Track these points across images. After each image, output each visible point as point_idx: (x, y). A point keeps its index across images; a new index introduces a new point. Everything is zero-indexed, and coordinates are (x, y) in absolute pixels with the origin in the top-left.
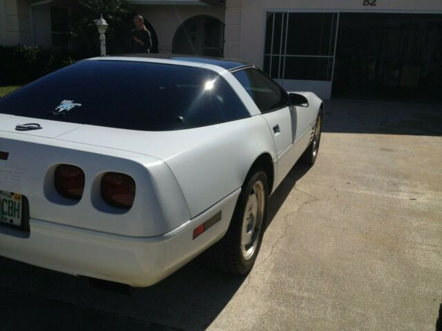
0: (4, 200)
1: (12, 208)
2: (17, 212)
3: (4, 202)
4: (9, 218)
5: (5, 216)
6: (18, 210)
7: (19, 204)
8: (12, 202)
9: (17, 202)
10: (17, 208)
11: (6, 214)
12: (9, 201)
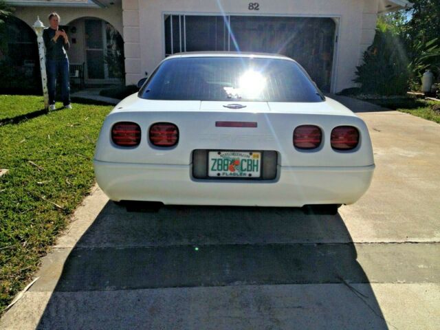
0: (243, 160)
1: (251, 165)
2: (255, 168)
3: (244, 162)
4: (248, 173)
5: (244, 172)
6: (257, 166)
7: (257, 161)
8: (251, 160)
9: (256, 159)
10: (255, 163)
11: (245, 170)
12: (248, 160)
